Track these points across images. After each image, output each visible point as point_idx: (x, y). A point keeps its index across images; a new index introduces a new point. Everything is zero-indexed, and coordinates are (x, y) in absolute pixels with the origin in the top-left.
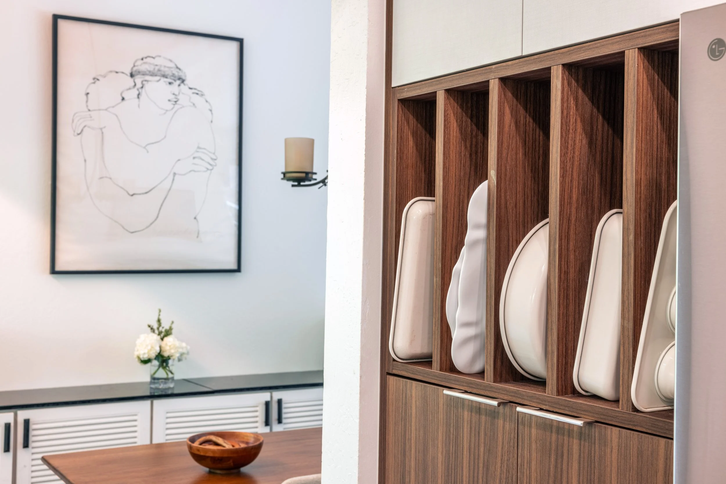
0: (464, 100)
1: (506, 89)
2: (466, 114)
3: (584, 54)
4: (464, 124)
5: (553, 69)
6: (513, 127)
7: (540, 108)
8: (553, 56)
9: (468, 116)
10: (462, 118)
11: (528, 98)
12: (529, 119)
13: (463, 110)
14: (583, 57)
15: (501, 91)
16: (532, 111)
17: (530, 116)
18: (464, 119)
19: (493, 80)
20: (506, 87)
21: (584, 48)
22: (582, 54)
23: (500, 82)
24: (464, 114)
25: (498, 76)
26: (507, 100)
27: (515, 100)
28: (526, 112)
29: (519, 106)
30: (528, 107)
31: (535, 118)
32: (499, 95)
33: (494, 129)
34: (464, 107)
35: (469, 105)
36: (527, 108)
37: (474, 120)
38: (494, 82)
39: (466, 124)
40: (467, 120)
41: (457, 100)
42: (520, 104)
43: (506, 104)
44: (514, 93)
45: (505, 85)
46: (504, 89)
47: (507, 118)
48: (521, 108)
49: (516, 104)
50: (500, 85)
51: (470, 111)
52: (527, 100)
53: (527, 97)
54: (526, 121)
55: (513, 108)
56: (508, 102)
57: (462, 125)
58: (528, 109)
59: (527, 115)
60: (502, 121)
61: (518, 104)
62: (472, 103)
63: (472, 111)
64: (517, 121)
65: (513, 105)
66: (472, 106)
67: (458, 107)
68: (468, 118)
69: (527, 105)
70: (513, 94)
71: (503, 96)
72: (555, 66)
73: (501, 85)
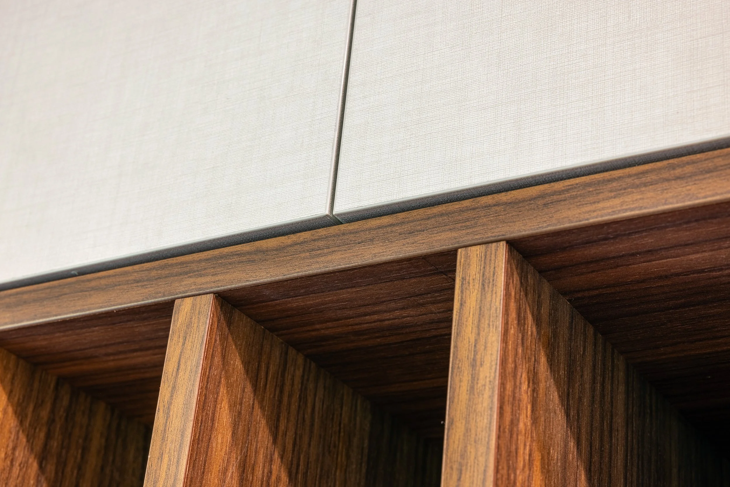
0: (31, 390)
1: (230, 338)
2: (28, 441)
3: (617, 201)
4: (16, 470)
5: (467, 257)
6: (232, 477)
7: (309, 445)
8: (471, 214)
9: (32, 449)
10: (14, 449)
11: (285, 399)
12: (280, 471)
13: (21, 423)
14: (614, 212)
15: (216, 340)
16: (289, 447)
17: (282, 457)
18: (20, 454)
19: (189, 301)
20: (232, 334)
21: (614, 184)
22: (607, 204)
23: (216, 308)
24: (23, 439)
25: (213, 285)
26: (227, 378)
27: (249, 389)
28: (275, 442)
29: (258, 411)
30: (282, 427)
31: (294, 471)
32: (207, 351)
33: (173, 468)
34: (26, 416)
35: (45, 414)
36: (277, 427)
37: (51, 468)
38: (194, 305)
39: (21, 474)
40: (27, 462)
41: (12, 383)
42: (262, 408)
43: (223, 390)
44: (249, 362)
45: (229, 323)
46: (224, 339)
47: (220, 441)
48: (263, 422)
49: (251, 403)
50: (216, 319)
51: (42, 435)
52: (280, 401)
53: (281, 392)
54: (270, 472)
55: (240, 413)
56: (229, 386)
57: (10, 473)
58: (280, 433)
59: (276, 455)
60: (204, 444)
61: (257, 406)
62: (53, 411)
63: (49, 436)
64: (245, 461)
65: (241, 404)
66: (51, 421)
67: (10, 410)
68: (33, 456)
69: (278, 420)
70: (246, 364)
71: (217, 359)
72: (473, 248)
73: (219, 321)
